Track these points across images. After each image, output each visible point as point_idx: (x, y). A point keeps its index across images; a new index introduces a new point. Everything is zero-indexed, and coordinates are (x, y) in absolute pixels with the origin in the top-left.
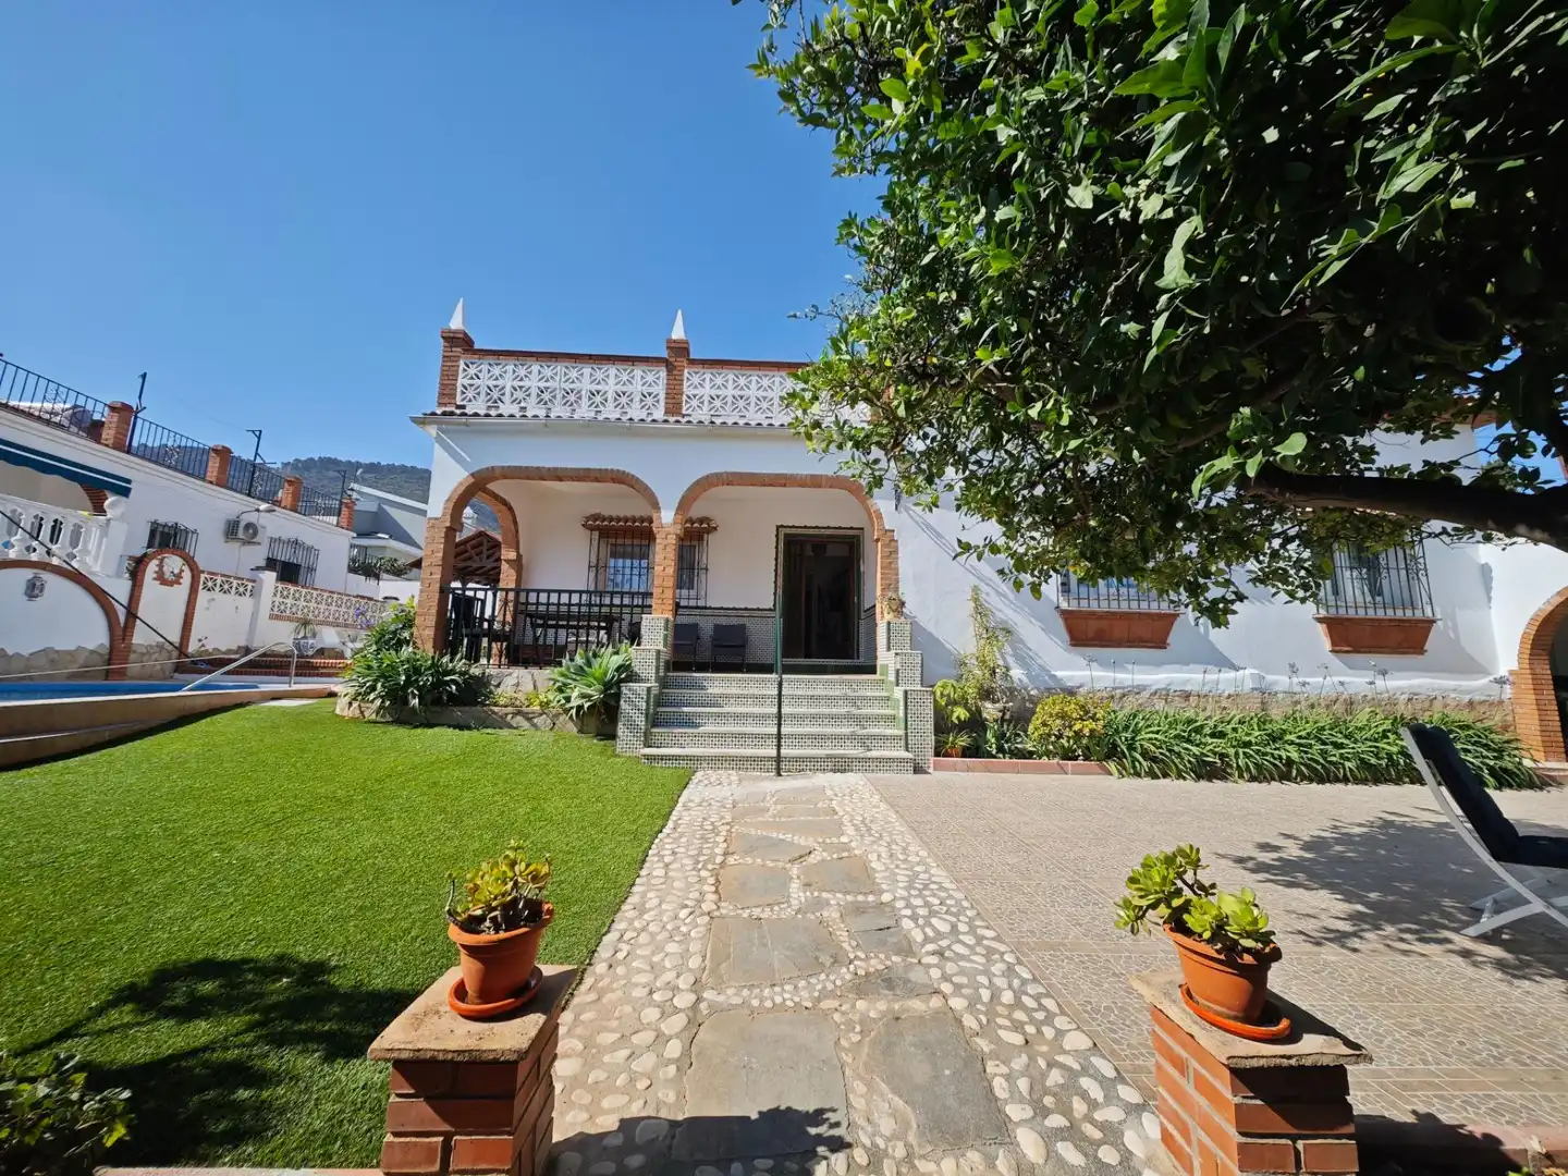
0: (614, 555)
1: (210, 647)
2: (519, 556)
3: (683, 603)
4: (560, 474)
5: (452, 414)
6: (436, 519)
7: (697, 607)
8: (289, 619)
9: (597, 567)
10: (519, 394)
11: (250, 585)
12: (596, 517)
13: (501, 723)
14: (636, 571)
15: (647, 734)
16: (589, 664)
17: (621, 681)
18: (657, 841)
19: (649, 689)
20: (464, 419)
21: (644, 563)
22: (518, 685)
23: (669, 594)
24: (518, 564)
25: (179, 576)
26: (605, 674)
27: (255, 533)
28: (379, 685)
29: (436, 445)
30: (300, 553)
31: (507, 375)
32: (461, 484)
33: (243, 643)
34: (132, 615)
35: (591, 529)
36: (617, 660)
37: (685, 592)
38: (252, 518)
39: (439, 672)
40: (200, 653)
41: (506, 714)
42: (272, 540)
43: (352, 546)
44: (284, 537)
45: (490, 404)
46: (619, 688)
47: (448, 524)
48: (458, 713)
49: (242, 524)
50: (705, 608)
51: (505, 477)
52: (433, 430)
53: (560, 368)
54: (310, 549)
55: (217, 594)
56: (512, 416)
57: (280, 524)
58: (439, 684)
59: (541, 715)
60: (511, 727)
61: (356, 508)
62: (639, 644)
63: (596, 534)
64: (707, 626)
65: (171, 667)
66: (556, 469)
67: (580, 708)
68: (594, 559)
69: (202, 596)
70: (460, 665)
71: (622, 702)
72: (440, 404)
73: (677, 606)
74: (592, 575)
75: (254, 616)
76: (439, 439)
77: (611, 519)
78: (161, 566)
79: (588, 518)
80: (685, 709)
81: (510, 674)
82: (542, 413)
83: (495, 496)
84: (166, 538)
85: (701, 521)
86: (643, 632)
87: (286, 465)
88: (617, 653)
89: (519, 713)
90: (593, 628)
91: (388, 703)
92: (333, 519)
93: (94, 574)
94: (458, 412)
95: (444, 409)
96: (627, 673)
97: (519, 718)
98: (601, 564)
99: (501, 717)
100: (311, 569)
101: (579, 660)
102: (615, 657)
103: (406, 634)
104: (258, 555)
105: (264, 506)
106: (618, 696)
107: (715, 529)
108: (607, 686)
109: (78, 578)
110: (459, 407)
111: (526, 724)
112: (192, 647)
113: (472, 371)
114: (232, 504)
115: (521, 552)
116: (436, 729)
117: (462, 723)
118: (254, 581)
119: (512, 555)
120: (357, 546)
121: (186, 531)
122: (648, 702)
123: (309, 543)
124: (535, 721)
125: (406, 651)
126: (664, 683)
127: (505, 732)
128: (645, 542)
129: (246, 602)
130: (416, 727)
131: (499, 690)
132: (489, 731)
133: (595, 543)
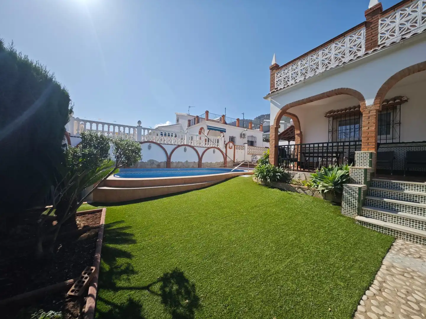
0: (340, 125)
1: (238, 161)
2: (301, 132)
3: (382, 142)
4: (311, 99)
5: (274, 92)
6: (272, 126)
7: (393, 143)
8: (251, 154)
9: (333, 131)
10: (294, 76)
11: (243, 147)
12: (330, 112)
13: (293, 190)
14: (353, 130)
15: (359, 209)
16: (326, 174)
17: (343, 182)
18: (364, 297)
19: (360, 189)
20: (277, 92)
21: (357, 126)
22: (300, 177)
23: (373, 140)
24: (301, 135)
25: (232, 147)
26: (335, 178)
27: (245, 136)
28: (260, 175)
29: (271, 103)
30: (253, 139)
31: (290, 71)
32: (278, 113)
33: (243, 160)
34: (226, 155)
35: (329, 117)
36: (340, 173)
37: (383, 137)
38: (244, 132)
39: (275, 172)
40: (237, 162)
41: (296, 188)
42: (248, 137)
43: (263, 135)
44: (250, 136)
45: (285, 84)
46: (342, 186)
47: (275, 127)
48: (281, 185)
49: (243, 134)
50: (400, 143)
51: (292, 107)
52: (269, 99)
53: (309, 57)
54: (255, 137)
55: (238, 150)
56: (292, 84)
57: (249, 133)
58: (275, 176)
59: (308, 190)
60: (297, 192)
61: (263, 126)
62: (353, 165)
63: (331, 119)
64: (401, 153)
65: (233, 165)
66: (309, 98)
67: (323, 191)
68: (331, 128)
69: (236, 150)
70: (281, 169)
71: (344, 192)
72: (271, 90)
73: (378, 145)
74: (330, 135)
75: (245, 154)
76: (271, 101)
77: (338, 111)
78: (229, 145)
79: (327, 113)
80: (385, 200)
81: (297, 173)
82: (302, 79)
83: (290, 114)
84: (232, 139)
85: (394, 99)
86: (356, 159)
87: (255, 119)
88: (341, 169)
89: (300, 188)
90: (329, 157)
91: (263, 180)
92: (259, 130)
93: (221, 148)
94: (276, 90)
95: (272, 91)
96: (347, 179)
97: (300, 189)
98: (334, 130)
99: (294, 188)
100: (256, 142)
101: (322, 171)
102: (340, 171)
103: (267, 160)
104: (245, 140)
105: (246, 129)
106: (341, 190)
107: (406, 101)
108: (335, 184)
109: (219, 149)
110: (276, 89)
111: (302, 192)
112: (236, 161)
113: (279, 75)
114: (240, 130)
115: (301, 131)
116: (274, 189)
117: (282, 188)
118: (244, 146)
119: (298, 132)
120: (264, 135)
121: (234, 137)
122: (359, 194)
123: (255, 136)
124: (306, 191)
125: (268, 165)
126: (369, 184)
127: (294, 194)
128: (358, 117)
129: (243, 151)
130: (270, 188)
131: (294, 179)
132: (290, 192)
133: (331, 122)
